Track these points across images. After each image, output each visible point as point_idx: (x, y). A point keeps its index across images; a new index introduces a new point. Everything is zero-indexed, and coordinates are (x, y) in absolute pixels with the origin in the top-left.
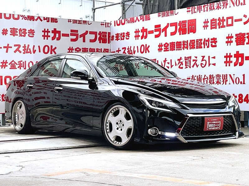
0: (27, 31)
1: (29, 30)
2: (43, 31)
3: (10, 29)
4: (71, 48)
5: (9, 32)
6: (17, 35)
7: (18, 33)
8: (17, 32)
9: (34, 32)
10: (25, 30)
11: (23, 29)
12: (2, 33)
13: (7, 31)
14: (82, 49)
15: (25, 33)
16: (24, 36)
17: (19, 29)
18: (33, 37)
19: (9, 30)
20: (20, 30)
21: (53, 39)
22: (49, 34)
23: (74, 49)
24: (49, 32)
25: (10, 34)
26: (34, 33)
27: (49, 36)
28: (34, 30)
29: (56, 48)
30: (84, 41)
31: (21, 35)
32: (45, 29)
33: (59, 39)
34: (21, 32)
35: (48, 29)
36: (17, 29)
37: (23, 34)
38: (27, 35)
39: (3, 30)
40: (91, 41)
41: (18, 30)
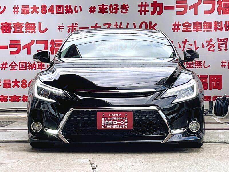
0: (119, 7)
1: (121, 6)
2: (139, 6)
3: (99, 6)
4: (177, 23)
5: (97, 10)
6: (107, 12)
7: (108, 10)
8: (107, 8)
9: (128, 7)
10: (117, 6)
11: (114, 5)
12: (89, 11)
13: (96, 8)
14: (192, 24)
15: (116, 9)
16: (116, 13)
17: (109, 5)
18: (127, 13)
19: (97, 8)
20: (111, 6)
21: (153, 13)
22: (147, 8)
23: (182, 25)
24: (148, 5)
25: (99, 12)
26: (128, 9)
27: (148, 11)
28: (127, 5)
29: (156, 24)
30: (196, 13)
31: (112, 12)
32: (142, 3)
33: (160, 13)
34: (112, 8)
35: (146, 3)
36: (107, 5)
37: (114, 11)
38: (119, 11)
39: (90, 8)
40: (206, 12)
41: (108, 7)
